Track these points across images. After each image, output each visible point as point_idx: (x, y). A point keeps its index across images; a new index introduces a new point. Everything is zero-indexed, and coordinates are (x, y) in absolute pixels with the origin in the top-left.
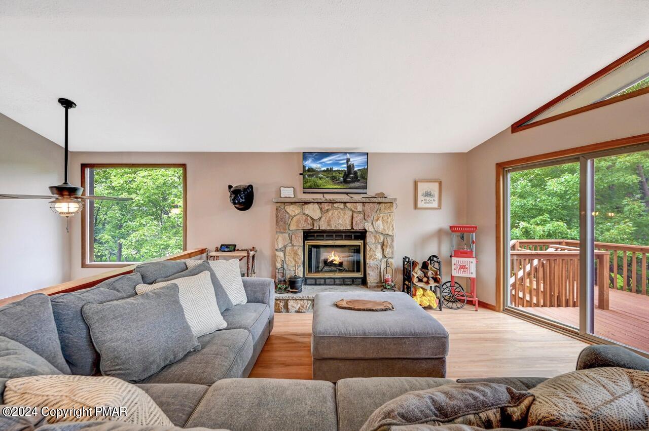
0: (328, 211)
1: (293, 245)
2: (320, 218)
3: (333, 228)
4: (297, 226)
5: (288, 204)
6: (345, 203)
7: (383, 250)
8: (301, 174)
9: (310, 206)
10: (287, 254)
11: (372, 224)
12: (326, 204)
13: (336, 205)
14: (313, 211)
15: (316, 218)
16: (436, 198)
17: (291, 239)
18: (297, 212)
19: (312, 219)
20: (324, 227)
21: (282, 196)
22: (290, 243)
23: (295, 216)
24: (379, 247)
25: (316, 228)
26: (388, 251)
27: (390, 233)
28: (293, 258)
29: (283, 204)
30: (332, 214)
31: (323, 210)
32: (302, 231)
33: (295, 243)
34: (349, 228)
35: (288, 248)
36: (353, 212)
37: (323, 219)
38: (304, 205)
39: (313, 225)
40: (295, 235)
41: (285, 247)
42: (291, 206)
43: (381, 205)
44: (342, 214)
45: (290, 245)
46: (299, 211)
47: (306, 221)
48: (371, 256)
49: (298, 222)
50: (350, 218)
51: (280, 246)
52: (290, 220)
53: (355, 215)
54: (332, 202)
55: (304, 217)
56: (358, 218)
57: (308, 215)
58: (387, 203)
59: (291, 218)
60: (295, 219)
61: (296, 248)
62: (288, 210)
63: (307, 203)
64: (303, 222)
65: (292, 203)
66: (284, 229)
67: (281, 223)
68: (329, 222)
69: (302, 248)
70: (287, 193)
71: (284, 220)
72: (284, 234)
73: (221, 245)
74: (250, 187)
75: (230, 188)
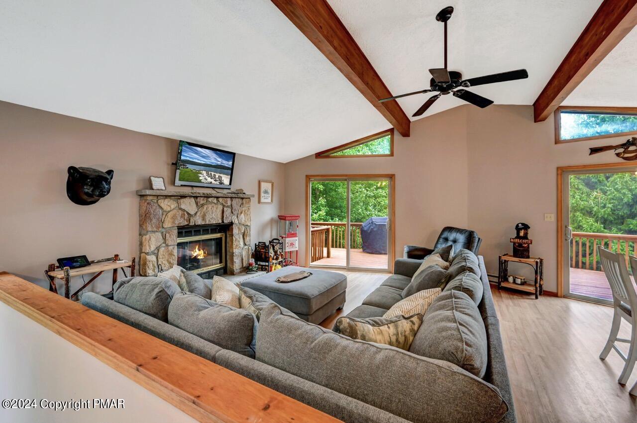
0: (203, 205)
1: (167, 245)
2: (196, 214)
3: (207, 223)
4: (173, 222)
5: (162, 197)
6: (217, 198)
7: (244, 239)
8: (173, 164)
9: (187, 200)
10: (160, 256)
11: (237, 217)
12: (202, 198)
13: (210, 200)
14: (189, 205)
15: (192, 213)
16: (270, 195)
17: (165, 239)
18: (173, 207)
19: (188, 214)
20: (200, 222)
21: (154, 187)
22: (163, 243)
23: (169, 212)
24: (241, 236)
25: (192, 224)
26: (247, 239)
27: (249, 224)
28: (168, 261)
29: (155, 198)
30: (207, 209)
31: (199, 204)
32: (176, 228)
33: (169, 242)
34: (220, 222)
35: (162, 250)
36: (224, 206)
37: (198, 214)
38: (180, 199)
39: (190, 220)
40: (169, 233)
41: (158, 248)
42: (167, 200)
43: (244, 200)
44: (215, 209)
45: (164, 245)
46: (176, 205)
47: (182, 216)
48: (237, 246)
49: (174, 218)
50: (221, 212)
51: (153, 248)
52: (164, 216)
53: (225, 209)
54: (207, 197)
55: (180, 212)
56: (228, 211)
57: (184, 210)
58: (247, 198)
59: (165, 213)
60: (170, 215)
61: (171, 248)
62: (162, 205)
63: (183, 197)
64: (179, 218)
65: (166, 197)
66: (158, 228)
67: (154, 221)
68: (204, 218)
69: (176, 247)
70: (158, 184)
71: (157, 216)
72: (157, 233)
73: (59, 261)
74: (110, 172)
75: (72, 170)
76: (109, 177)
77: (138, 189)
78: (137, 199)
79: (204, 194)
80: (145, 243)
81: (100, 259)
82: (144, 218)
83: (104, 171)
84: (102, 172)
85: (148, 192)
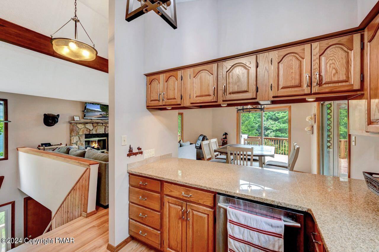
0: (96, 126)
1: (81, 141)
2: (93, 129)
3: (98, 133)
4: (83, 133)
5: (78, 124)
6: (102, 123)
8: (83, 111)
9: (89, 124)
10: (78, 145)
12: (95, 124)
13: (99, 124)
14: (90, 126)
15: (91, 129)
17: (80, 139)
18: (83, 127)
19: (89, 130)
20: (94, 132)
21: (75, 120)
29: (76, 124)
30: (98, 128)
31: (94, 126)
32: (85, 135)
33: (81, 140)
34: (104, 133)
35: (78, 143)
36: (105, 127)
37: (94, 130)
38: (85, 124)
39: (90, 132)
40: (81, 137)
41: (77, 142)
42: (80, 125)
44: (101, 128)
45: (79, 141)
47: (87, 130)
49: (83, 131)
50: (104, 129)
51: (75, 141)
53: (106, 128)
55: (86, 129)
57: (87, 128)
59: (79, 129)
60: (81, 130)
61: (82, 142)
62: (78, 126)
63: (87, 123)
64: (85, 131)
65: (80, 123)
66: (77, 134)
67: (75, 132)
68: (96, 131)
69: (84, 142)
70: (77, 119)
71: (76, 130)
72: (76, 137)
73: (41, 144)
74: (58, 115)
75: (45, 115)
76: (57, 117)
77: (69, 120)
78: (69, 124)
79: (96, 122)
80: (72, 140)
81: (55, 144)
82: (72, 131)
83: (56, 115)
84: (55, 115)
85: (72, 122)
